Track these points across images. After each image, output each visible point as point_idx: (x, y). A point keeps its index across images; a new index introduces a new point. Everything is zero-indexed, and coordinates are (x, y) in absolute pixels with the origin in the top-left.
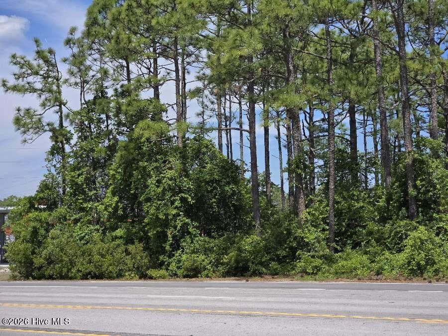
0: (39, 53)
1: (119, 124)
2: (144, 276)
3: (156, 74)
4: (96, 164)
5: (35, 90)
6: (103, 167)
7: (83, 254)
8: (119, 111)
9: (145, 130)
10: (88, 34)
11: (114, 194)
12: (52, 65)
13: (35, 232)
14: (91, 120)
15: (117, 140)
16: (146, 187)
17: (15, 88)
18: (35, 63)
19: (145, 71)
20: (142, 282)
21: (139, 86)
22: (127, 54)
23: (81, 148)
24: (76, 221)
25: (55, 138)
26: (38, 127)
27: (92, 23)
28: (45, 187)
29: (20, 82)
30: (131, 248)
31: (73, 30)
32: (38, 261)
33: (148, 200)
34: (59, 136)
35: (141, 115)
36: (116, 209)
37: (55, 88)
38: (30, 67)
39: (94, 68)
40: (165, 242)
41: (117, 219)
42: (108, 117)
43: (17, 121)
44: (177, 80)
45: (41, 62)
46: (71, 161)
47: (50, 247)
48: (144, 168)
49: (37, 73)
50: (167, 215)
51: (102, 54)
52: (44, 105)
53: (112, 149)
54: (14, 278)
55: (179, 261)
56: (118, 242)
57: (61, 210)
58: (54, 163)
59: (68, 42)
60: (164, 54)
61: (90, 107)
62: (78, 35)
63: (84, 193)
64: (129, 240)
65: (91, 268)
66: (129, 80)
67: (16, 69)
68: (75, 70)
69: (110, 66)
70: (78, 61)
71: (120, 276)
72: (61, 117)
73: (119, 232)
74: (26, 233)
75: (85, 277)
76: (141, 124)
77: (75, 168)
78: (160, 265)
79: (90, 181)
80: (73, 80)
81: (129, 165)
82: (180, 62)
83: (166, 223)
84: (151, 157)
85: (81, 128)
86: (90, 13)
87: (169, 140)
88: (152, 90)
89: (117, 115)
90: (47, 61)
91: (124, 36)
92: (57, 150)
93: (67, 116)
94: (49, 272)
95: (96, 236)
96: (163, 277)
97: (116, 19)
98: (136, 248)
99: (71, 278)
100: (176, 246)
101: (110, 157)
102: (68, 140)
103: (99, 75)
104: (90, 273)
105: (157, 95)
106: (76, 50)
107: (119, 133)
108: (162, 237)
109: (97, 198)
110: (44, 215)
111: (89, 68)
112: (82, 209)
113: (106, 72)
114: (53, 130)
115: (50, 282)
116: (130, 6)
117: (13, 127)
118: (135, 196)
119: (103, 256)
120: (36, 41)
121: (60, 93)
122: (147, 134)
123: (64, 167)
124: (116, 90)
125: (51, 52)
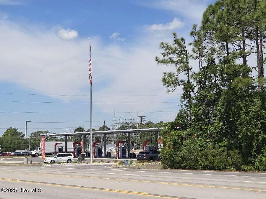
0: (176, 41)
1: (223, 80)
2: (239, 169)
3: (244, 49)
4: (209, 104)
5: (173, 62)
6: (213, 105)
7: (203, 155)
8: (222, 72)
9: (238, 83)
10: (203, 28)
11: (220, 120)
12: (183, 47)
13: (175, 142)
14: (206, 78)
15: (221, 90)
16: (239, 116)
17: (163, 62)
18: (173, 47)
20: (238, 172)
21: (235, 57)
22: (226, 38)
23: (200, 94)
24: (198, 136)
25: (185, 89)
26: (176, 83)
27: (206, 21)
28: (179, 117)
29: (166, 58)
30: (231, 152)
31: (195, 27)
32: (177, 159)
33: (240, 124)
34: (188, 87)
35: (236, 74)
36: (221, 129)
37: (185, 60)
38: (171, 49)
39: (207, 48)
40: (252, 150)
41: (221, 135)
42: (216, 76)
43: (164, 80)
44: (258, 52)
45: (177, 46)
46: (195, 102)
47: (184, 150)
48: (239, 105)
49: (175, 52)
50: (253, 133)
51: (212, 39)
52: (179, 70)
53: (218, 94)
54: (164, 168)
55: (261, 161)
56: (223, 149)
57: (190, 129)
58: (185, 103)
59: (192, 33)
60: (250, 37)
61: (205, 70)
62: (198, 29)
63: (202, 120)
64: (230, 147)
65: (207, 163)
66: (228, 53)
67: (163, 51)
68: (196, 49)
69: (217, 46)
70: (198, 44)
71: (224, 168)
72: (188, 77)
73: (224, 143)
74: (170, 142)
75: (205, 168)
76: (236, 79)
77: (197, 106)
78: (248, 163)
79: (206, 113)
80: (195, 55)
81: (229, 104)
82: (259, 41)
83: (252, 138)
84: (242, 98)
85: (200, 83)
86: (205, 15)
87: (253, 88)
88: (242, 59)
89: (221, 75)
90: (180, 45)
91: (225, 28)
92: (186, 96)
93: (192, 76)
94: (183, 165)
95: (210, 145)
96: (250, 170)
97: (220, 18)
98: (234, 152)
99: (196, 169)
100: (259, 152)
101: (217, 99)
102: (193, 90)
103: (210, 52)
104: (207, 166)
105: (245, 61)
106: (196, 38)
107: (222, 85)
108: (250, 146)
109: (210, 123)
110: (180, 132)
111: (204, 48)
112: (201, 129)
113: (214, 50)
114: (184, 84)
115: (184, 170)
116: (228, 10)
117: (162, 83)
118: (233, 122)
119: (214, 157)
120: (174, 34)
121: (187, 63)
122: (240, 85)
123: (190, 105)
124: (220, 60)
125: (182, 40)
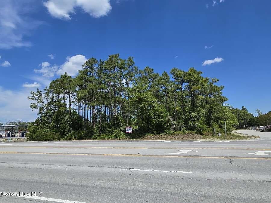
0: (38, 92)
1: (56, 107)
2: (59, 140)
3: (65, 98)
4: (50, 116)
5: (36, 99)
6: (52, 116)
7: (45, 135)
8: (56, 105)
9: (61, 109)
10: (50, 88)
11: (53, 122)
12: (41, 94)
13: (34, 130)
14: (49, 106)
15: (55, 111)
16: (61, 121)
17: (31, 99)
18: (37, 94)
19: (63, 97)
20: (58, 141)
21: (61, 100)
22: (58, 93)
23: (47, 112)
24: (44, 128)
25: (40, 110)
26: (36, 107)
27: (51, 86)
28: (37, 120)
29: (33, 98)
30: (57, 134)
31: (46, 87)
32: (34, 137)
33: (61, 123)
34: (41, 109)
35: (61, 106)
36: (54, 125)
37: (41, 99)
38: (35, 94)
39: (51, 95)
40: (65, 133)
41: (54, 127)
42: (53, 106)
43: (31, 106)
44: (70, 99)
45: (38, 93)
46: (44, 115)
47: (37, 134)
48: (61, 117)
49: (37, 96)
50: (65, 127)
51: (53, 92)
52: (38, 103)
53: (54, 113)
54: (28, 141)
55: (67, 136)
56: (53, 132)
57: (41, 125)
58: (40, 115)
59: (45, 90)
60: (67, 93)
61: (49, 104)
62: (47, 88)
63: (47, 122)
64: (56, 132)
65: (47, 138)
66: (59, 98)
67: (32, 95)
68: (46, 96)
69: (55, 95)
70: (47, 94)
71: (53, 140)
72: (42, 105)
73: (54, 130)
74: (31, 130)
75: (45, 140)
76: (61, 108)
77: (44, 116)
78: (62, 137)
79: (48, 119)
80: (46, 98)
81: (57, 116)
82: (70, 95)
83: (65, 128)
84: (63, 114)
85: (47, 108)
86: (51, 84)
87: (67, 111)
88: (64, 101)
89: (55, 106)
90: (40, 93)
91: (58, 89)
92: (40, 112)
93: (44, 105)
94: (36, 139)
95: (49, 131)
96: (63, 140)
97: (57, 86)
98: (58, 134)
99: (42, 141)
100: (67, 133)
101: (53, 114)
102: (43, 110)
103: (52, 97)
104: (46, 139)
105: (65, 102)
106: (47, 91)
107: (56, 109)
108: (64, 131)
109: (50, 123)
110: (36, 127)
111: (50, 95)
112: (46, 125)
113: (53, 97)
114: (40, 108)
115: (36, 141)
116: (60, 83)
117: (30, 107)
118: (59, 123)
119: (50, 136)
120: (38, 89)
121: (42, 100)
122: (62, 110)
123: (42, 116)
124: (55, 100)
125: (41, 91)
